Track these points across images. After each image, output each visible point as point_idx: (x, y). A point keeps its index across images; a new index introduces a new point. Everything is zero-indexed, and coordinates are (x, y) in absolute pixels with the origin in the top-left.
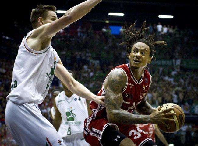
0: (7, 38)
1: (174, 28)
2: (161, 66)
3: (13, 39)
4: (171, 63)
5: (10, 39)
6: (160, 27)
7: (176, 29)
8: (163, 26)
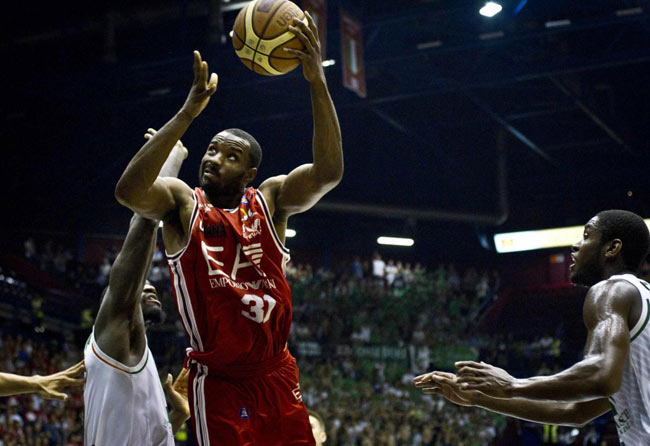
0: (10, 281)
1: (412, 268)
2: (380, 360)
3: (23, 285)
4: (404, 356)
5: (17, 283)
6: (379, 267)
7: (417, 270)
8: (387, 263)
